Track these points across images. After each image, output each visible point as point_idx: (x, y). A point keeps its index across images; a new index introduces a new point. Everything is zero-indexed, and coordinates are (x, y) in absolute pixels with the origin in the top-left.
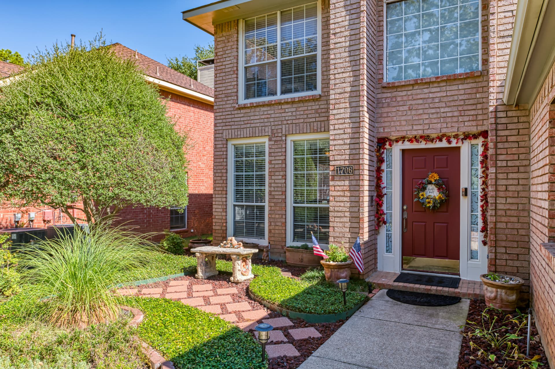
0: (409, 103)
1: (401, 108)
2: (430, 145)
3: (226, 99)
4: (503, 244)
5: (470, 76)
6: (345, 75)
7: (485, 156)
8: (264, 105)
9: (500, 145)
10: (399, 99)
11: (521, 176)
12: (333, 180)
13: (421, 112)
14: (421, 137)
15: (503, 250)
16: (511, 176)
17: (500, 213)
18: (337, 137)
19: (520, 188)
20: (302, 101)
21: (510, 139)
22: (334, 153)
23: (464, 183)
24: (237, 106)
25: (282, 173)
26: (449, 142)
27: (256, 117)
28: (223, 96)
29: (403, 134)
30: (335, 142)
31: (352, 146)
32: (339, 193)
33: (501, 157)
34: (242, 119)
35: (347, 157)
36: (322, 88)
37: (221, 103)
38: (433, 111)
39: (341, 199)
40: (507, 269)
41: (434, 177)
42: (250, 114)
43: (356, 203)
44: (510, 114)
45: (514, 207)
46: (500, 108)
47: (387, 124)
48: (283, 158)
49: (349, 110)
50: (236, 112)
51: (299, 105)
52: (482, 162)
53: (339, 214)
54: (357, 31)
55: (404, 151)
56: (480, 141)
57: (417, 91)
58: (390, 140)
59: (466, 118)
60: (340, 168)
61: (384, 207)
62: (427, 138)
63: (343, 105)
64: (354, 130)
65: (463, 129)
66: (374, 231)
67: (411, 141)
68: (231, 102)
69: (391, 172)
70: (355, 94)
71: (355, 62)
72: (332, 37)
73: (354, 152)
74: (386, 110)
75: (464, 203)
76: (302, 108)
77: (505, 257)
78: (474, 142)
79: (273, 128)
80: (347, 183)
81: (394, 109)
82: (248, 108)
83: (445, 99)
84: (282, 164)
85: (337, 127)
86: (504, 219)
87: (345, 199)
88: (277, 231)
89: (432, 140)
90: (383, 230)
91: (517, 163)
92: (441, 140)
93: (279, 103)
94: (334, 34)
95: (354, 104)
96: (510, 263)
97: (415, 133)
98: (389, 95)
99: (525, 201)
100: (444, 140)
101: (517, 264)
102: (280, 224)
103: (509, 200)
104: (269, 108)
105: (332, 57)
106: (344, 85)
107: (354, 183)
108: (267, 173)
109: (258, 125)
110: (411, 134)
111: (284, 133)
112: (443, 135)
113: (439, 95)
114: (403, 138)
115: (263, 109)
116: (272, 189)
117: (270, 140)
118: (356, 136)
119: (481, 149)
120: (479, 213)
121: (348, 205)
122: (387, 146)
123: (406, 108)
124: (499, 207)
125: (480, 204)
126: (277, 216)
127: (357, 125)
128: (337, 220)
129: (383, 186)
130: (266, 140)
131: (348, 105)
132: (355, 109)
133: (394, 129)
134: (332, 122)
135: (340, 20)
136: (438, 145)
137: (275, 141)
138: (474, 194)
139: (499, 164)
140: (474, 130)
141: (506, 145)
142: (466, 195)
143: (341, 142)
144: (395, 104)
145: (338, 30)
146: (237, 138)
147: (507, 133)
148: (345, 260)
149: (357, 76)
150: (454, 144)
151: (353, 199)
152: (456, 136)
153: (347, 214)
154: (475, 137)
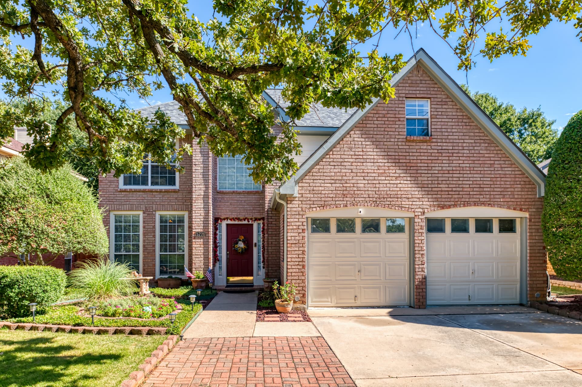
0: (231, 201)
1: (227, 204)
2: (240, 223)
3: (109, 184)
4: (271, 266)
5: (257, 193)
6: (201, 186)
7: (263, 228)
8: (140, 191)
9: (269, 225)
10: (225, 199)
11: (277, 238)
12: (194, 239)
13: (236, 206)
14: (236, 218)
15: (270, 269)
16: (273, 238)
17: (270, 253)
18: (197, 217)
19: (276, 243)
20: (167, 191)
21: (273, 223)
22: (195, 225)
23: (255, 240)
24: (119, 190)
25: (153, 234)
26: (249, 221)
27: (134, 198)
28: (107, 181)
29: (228, 216)
30: (196, 220)
31: (205, 222)
32: (198, 246)
33: (270, 230)
34: (123, 198)
35: (202, 227)
36: (180, 186)
37: (105, 186)
38: (241, 206)
39: (199, 248)
40: (273, 276)
41: (242, 238)
42: (129, 196)
43: (206, 251)
44: (273, 212)
45: (274, 251)
46: (269, 210)
47: (219, 211)
48: (153, 225)
49: (203, 204)
50: (117, 193)
51: (165, 194)
52: (262, 231)
53: (198, 256)
54: (207, 166)
55: (227, 225)
56: (261, 222)
57: (234, 196)
58: (221, 219)
59: (256, 211)
60: (198, 233)
61: (218, 253)
62: (239, 219)
63: (199, 201)
64: (206, 214)
65: (255, 216)
66: (214, 265)
67: (231, 220)
68: (114, 186)
69: (221, 235)
70: (206, 196)
71: (206, 181)
72: (194, 166)
73: (206, 225)
74: (219, 204)
75: (255, 250)
76: (167, 196)
77: (272, 271)
78: (259, 222)
79: (147, 206)
80: (202, 240)
81: (223, 204)
82: (127, 192)
83: (247, 202)
84: (153, 228)
85: (196, 212)
86: (271, 256)
87: (201, 249)
88: (149, 270)
89: (241, 220)
90: (217, 264)
91: (275, 233)
92: (245, 220)
93: (151, 191)
94: (195, 165)
95: (206, 201)
96: (273, 274)
97: (233, 216)
98: (220, 196)
99: (278, 248)
100: (246, 221)
101: (276, 274)
102: (151, 265)
103: (273, 248)
104: (143, 193)
105: (194, 176)
106: (200, 191)
107: (206, 240)
108: (141, 233)
109: (135, 203)
110: (231, 217)
111: (154, 209)
112: (246, 218)
113: (244, 199)
114: (227, 219)
115: (138, 193)
116: (146, 244)
117: (144, 213)
118: (207, 217)
119: (262, 226)
120: (261, 254)
121: (202, 251)
122: (219, 222)
123: (229, 204)
124: (269, 251)
125: (262, 250)
126: (149, 260)
127: (207, 212)
128: (197, 259)
129: (218, 242)
130: (141, 213)
131: (202, 201)
132: (206, 203)
133: (223, 214)
134: (194, 209)
135: (198, 158)
136: (244, 222)
137: (148, 214)
138: (259, 246)
139: (269, 233)
140: (259, 217)
141: (272, 225)
142: (256, 246)
143: (199, 220)
144: (223, 201)
145: (197, 163)
146: (118, 210)
147: (271, 220)
148: (203, 278)
149: (207, 188)
150: (250, 223)
151: (205, 248)
152: (251, 219)
153: (202, 256)
154: (259, 220)
